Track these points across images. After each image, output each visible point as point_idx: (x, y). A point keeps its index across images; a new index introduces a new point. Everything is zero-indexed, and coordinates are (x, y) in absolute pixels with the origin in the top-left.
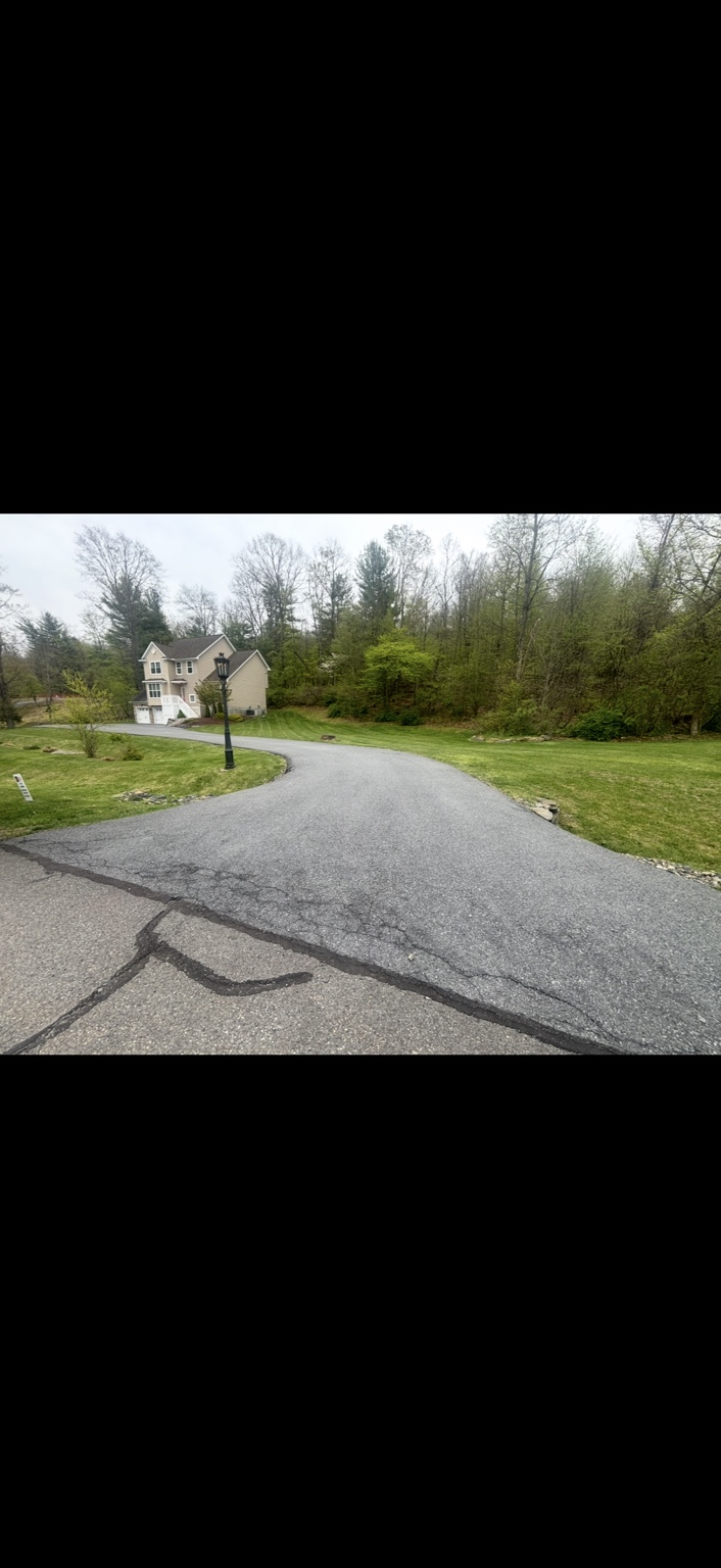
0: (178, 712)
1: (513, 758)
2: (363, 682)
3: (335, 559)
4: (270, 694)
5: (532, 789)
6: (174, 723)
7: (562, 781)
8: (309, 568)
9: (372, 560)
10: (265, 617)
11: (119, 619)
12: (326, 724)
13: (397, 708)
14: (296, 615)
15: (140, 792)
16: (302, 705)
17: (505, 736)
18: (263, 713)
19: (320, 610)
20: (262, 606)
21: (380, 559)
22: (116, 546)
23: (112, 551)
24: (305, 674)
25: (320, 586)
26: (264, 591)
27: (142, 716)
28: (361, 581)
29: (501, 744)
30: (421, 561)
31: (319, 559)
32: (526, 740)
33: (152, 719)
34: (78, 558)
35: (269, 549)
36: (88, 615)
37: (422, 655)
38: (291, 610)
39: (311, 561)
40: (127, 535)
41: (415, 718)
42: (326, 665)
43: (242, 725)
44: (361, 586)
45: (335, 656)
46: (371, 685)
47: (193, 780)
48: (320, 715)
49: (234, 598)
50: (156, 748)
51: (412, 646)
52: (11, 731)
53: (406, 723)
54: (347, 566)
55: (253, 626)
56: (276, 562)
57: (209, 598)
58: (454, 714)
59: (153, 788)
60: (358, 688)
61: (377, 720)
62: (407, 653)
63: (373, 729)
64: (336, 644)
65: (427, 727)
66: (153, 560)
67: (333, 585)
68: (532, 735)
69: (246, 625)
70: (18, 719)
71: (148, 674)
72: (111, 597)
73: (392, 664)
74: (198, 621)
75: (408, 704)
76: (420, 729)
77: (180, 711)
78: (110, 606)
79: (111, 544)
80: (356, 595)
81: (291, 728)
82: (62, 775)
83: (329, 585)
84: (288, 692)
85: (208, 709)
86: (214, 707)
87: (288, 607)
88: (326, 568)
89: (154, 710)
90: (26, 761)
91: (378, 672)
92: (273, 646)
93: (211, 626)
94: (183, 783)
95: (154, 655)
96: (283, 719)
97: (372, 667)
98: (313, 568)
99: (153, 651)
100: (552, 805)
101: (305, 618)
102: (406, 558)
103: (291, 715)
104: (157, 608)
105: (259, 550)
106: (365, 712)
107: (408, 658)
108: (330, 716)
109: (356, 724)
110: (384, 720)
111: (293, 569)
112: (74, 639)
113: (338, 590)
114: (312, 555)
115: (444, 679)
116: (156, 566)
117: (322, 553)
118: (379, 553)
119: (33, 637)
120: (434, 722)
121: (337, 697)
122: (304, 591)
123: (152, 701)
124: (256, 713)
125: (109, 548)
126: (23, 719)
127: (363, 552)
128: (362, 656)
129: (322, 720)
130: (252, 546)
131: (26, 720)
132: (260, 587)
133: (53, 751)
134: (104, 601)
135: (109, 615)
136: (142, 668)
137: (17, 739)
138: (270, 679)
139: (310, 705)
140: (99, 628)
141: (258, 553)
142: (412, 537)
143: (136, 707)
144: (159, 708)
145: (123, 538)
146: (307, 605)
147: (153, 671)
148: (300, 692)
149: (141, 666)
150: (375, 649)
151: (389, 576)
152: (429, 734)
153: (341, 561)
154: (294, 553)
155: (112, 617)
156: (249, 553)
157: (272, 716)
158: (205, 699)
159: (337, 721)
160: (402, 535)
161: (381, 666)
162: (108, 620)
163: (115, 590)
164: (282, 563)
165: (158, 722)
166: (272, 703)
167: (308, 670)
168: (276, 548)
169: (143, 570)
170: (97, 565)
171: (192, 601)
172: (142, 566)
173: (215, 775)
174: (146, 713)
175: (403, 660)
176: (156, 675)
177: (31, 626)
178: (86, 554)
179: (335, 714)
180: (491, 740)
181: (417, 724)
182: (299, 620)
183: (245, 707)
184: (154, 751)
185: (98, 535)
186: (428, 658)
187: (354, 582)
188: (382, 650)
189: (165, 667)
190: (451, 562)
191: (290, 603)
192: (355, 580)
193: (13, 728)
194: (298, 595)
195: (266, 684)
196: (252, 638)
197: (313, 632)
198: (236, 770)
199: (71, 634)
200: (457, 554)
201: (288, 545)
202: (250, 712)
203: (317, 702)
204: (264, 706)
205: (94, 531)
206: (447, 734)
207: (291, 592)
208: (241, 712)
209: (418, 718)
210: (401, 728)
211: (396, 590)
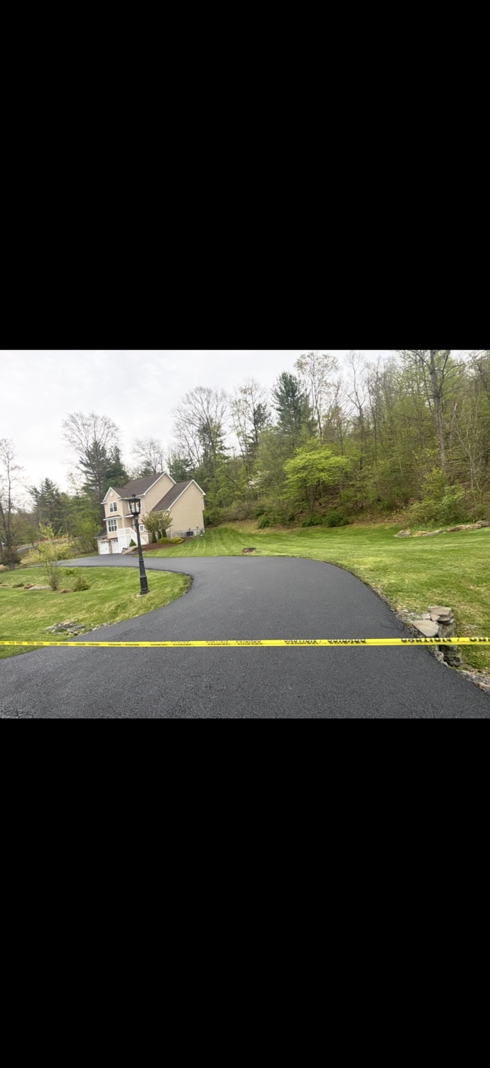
0: (130, 542)
1: (425, 555)
2: (286, 493)
3: (253, 393)
4: (207, 515)
5: (429, 594)
6: (127, 552)
7: (471, 581)
8: (232, 405)
9: (285, 387)
10: (202, 451)
11: (91, 474)
12: (256, 535)
13: (323, 511)
14: (226, 444)
15: (67, 623)
16: (235, 520)
17: (435, 527)
18: (202, 532)
19: (245, 436)
20: (198, 442)
21: (292, 384)
22: (88, 423)
23: (86, 427)
24: (236, 493)
25: (242, 417)
26: (199, 431)
27: (104, 548)
28: (278, 406)
29: (428, 537)
30: (331, 377)
31: (241, 396)
32: (459, 529)
33: (111, 550)
34: (64, 436)
35: (199, 399)
36: (71, 474)
37: (338, 459)
38: (221, 442)
39: (233, 400)
40: (96, 414)
41: (341, 519)
42: (252, 483)
43: (182, 546)
44: (278, 410)
45: (259, 473)
46: (292, 494)
47: (113, 608)
48: (251, 527)
49: (177, 441)
50: (103, 577)
51: (328, 453)
52: (13, 572)
53: (333, 524)
54: (264, 396)
55: (191, 460)
56: (205, 406)
57: (156, 444)
58: (383, 509)
59: (81, 617)
60: (281, 498)
61: (304, 525)
62: (323, 460)
63: (301, 535)
64: (259, 462)
65: (355, 526)
66: (114, 426)
67: (254, 414)
68: (467, 522)
69: (187, 460)
70: (18, 562)
71: (108, 513)
72: (85, 458)
73: (310, 472)
74: (149, 464)
75: (335, 506)
76: (348, 528)
77: (132, 541)
78: (85, 465)
79: (85, 422)
80: (274, 418)
81: (224, 544)
82: (24, 610)
83: (251, 415)
84: (222, 511)
85: (154, 536)
86: (159, 533)
87: (218, 439)
88: (246, 402)
89: (112, 542)
90: (5, 599)
91: (298, 481)
92: (209, 474)
93: (159, 466)
94: (105, 611)
95: (112, 497)
96: (218, 536)
97: (292, 478)
98: (236, 404)
99: (111, 494)
100: (442, 616)
101: (233, 446)
102: (316, 378)
103: (226, 530)
104: (117, 459)
105: (192, 401)
106: (292, 519)
107: (325, 463)
108: (260, 527)
109: (284, 532)
110: (311, 524)
111: (219, 408)
112: (63, 494)
113: (259, 417)
114: (234, 395)
115: (365, 477)
116: (116, 430)
117: (241, 391)
118: (290, 380)
119: (36, 497)
120: (363, 521)
121: (265, 509)
122: (230, 424)
123: (110, 535)
124: (195, 534)
125: (83, 425)
126: (22, 562)
127: (276, 383)
128: (281, 470)
129: (253, 532)
130: (186, 399)
131: (23, 561)
132: (194, 429)
133: (31, 586)
134: (82, 462)
135: (84, 472)
136: (104, 508)
137: (12, 579)
138: (206, 502)
139: (242, 520)
140: (77, 483)
141: (190, 403)
142: (319, 360)
143: (99, 541)
144: (116, 539)
145: (93, 416)
146: (234, 435)
147: (111, 511)
148: (233, 509)
149: (102, 507)
150: (292, 461)
151: (302, 396)
152: (356, 534)
153: (258, 394)
154: (219, 395)
155: (86, 472)
156: (183, 405)
157: (209, 534)
158: (151, 527)
159: (267, 531)
160: (310, 361)
161: (299, 475)
162: (84, 475)
163: (88, 454)
164: (210, 406)
165: (116, 552)
166: (209, 523)
167: (238, 489)
168: (204, 396)
169: (107, 435)
170: (76, 438)
171: (143, 449)
172: (106, 432)
173: (131, 601)
174: (107, 545)
175: (320, 467)
176: (114, 513)
177: (35, 489)
178: (69, 433)
179: (264, 525)
180: (418, 533)
181: (344, 524)
182: (229, 448)
183: (185, 530)
184: (101, 579)
185: (77, 418)
186: (345, 460)
187: (272, 408)
188: (298, 461)
189: (120, 506)
190: (358, 372)
191: (220, 436)
192: (272, 406)
193: (14, 569)
194: (224, 428)
195: (203, 508)
196: (192, 470)
197: (241, 456)
198: (147, 596)
199: (60, 491)
200: (362, 364)
201: (214, 392)
202: (189, 534)
203: (248, 516)
204: (202, 526)
205: (74, 416)
206: (376, 531)
207: (219, 427)
208: (182, 534)
209: (345, 518)
210: (328, 530)
211: (310, 406)
